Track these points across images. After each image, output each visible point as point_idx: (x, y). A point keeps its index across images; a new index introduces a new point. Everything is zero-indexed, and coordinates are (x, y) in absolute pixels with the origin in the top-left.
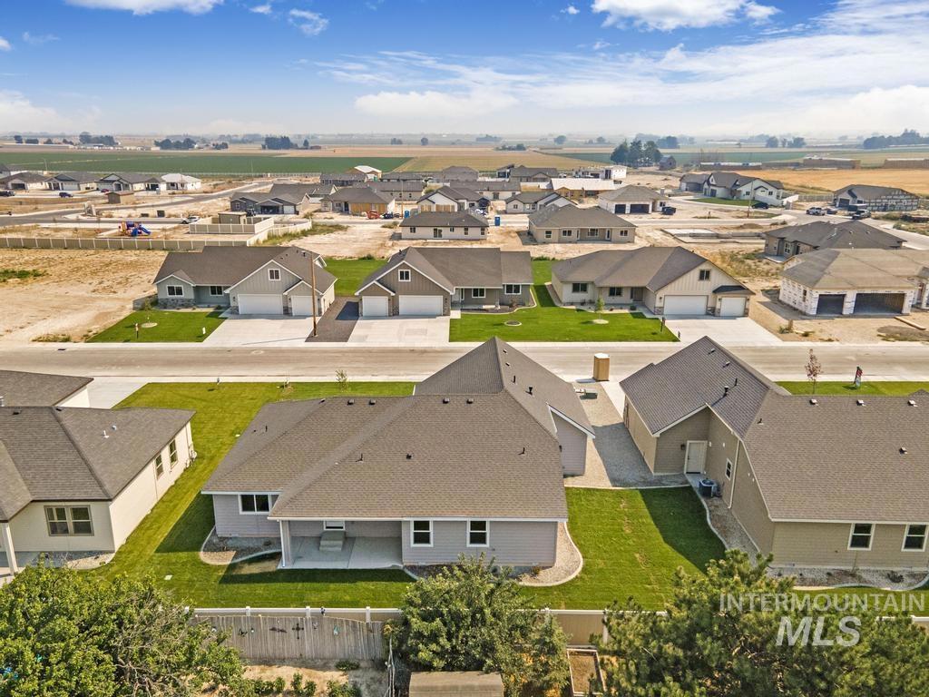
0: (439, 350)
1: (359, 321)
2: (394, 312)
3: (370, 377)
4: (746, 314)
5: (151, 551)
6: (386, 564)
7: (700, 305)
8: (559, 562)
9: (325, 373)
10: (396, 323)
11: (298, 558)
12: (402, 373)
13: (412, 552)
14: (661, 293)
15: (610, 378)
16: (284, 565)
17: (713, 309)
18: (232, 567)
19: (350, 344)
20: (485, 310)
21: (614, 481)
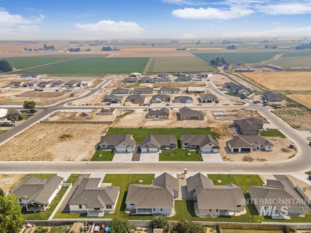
0: (157, 163)
1: (141, 154)
2: (148, 152)
3: (144, 172)
4: (219, 152)
5: (119, 211)
6: (150, 213)
7: (210, 150)
8: (172, 213)
9: (137, 171)
10: (148, 154)
11: (138, 212)
12: (150, 171)
13: (153, 212)
14: (202, 148)
15: (187, 173)
16: (137, 213)
17: (212, 151)
18: (130, 213)
19: (140, 162)
20: (166, 150)
21: (183, 199)
